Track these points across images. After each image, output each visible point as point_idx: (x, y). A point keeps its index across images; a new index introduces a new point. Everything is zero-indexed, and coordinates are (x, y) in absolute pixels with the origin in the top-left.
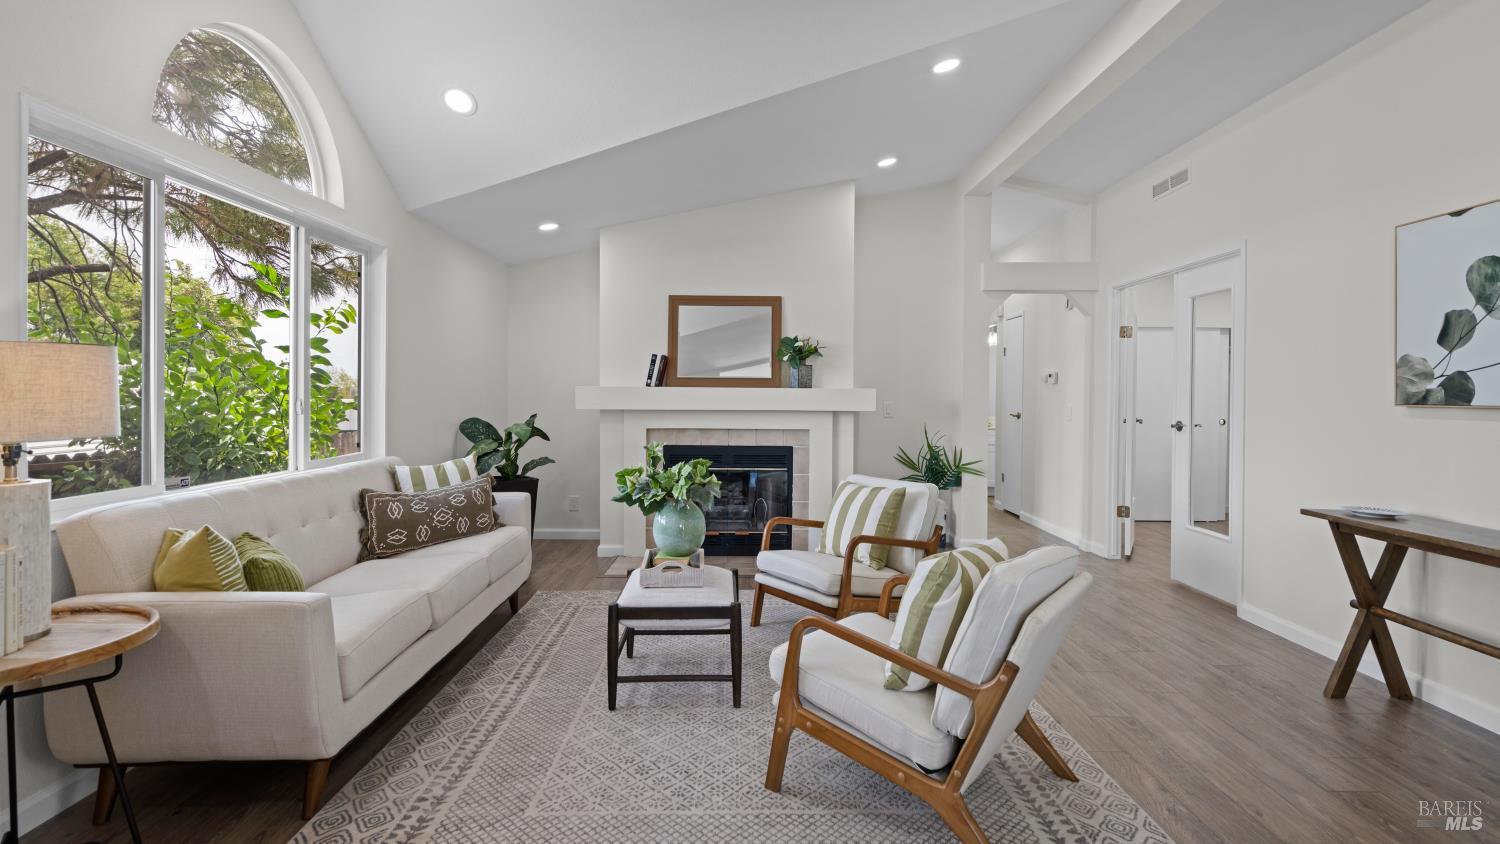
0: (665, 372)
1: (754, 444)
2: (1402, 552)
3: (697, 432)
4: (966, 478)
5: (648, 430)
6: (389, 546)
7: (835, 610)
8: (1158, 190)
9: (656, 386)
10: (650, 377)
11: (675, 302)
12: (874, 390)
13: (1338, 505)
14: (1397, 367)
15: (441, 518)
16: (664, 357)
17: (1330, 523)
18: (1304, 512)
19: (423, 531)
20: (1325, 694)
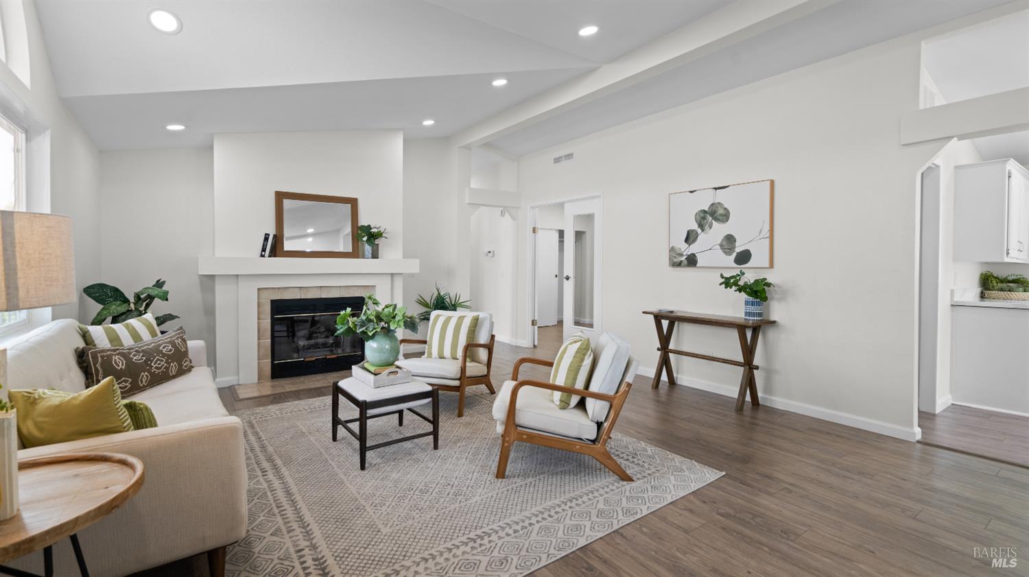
0: (275, 247)
1: (339, 296)
2: (674, 323)
5: (259, 289)
7: (459, 387)
8: (557, 160)
9: (269, 256)
10: (264, 250)
11: (280, 197)
12: (418, 261)
13: (655, 309)
14: (670, 251)
15: (157, 365)
16: (273, 237)
17: (654, 316)
18: (644, 312)
19: (145, 377)
20: (652, 388)
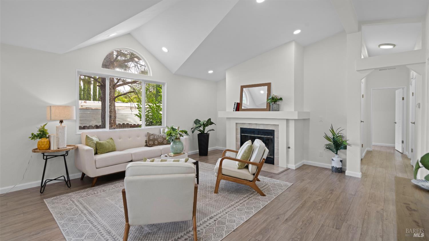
0: (238, 107)
1: (263, 129)
3: (248, 124)
4: (348, 147)
5: (237, 123)
6: (150, 144)
9: (236, 111)
10: (234, 109)
11: (242, 87)
15: (160, 140)
16: (238, 103)
19: (156, 142)
